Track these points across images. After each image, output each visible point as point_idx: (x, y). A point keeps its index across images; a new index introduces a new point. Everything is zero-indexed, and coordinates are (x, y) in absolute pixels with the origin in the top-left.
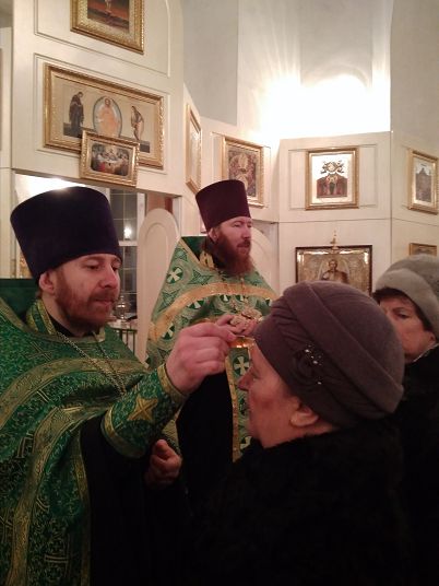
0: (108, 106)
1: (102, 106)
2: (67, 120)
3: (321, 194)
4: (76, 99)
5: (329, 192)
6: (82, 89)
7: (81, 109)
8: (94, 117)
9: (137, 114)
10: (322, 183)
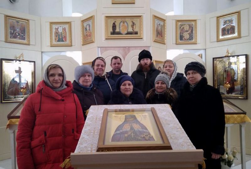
0: (124, 23)
1: (122, 24)
2: (112, 30)
3: (223, 35)
4: (114, 24)
5: (227, 33)
6: (116, 20)
7: (116, 26)
8: (119, 27)
9: (133, 23)
10: (224, 30)
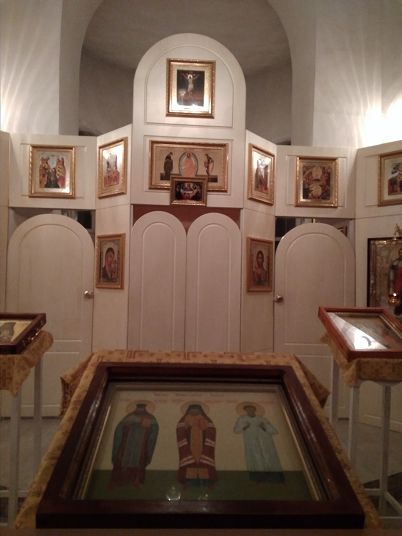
0: (189, 157)
2: (163, 171)
3: (391, 192)
5: (399, 190)
6: (172, 150)
7: (172, 163)
9: (209, 159)
10: (393, 183)
